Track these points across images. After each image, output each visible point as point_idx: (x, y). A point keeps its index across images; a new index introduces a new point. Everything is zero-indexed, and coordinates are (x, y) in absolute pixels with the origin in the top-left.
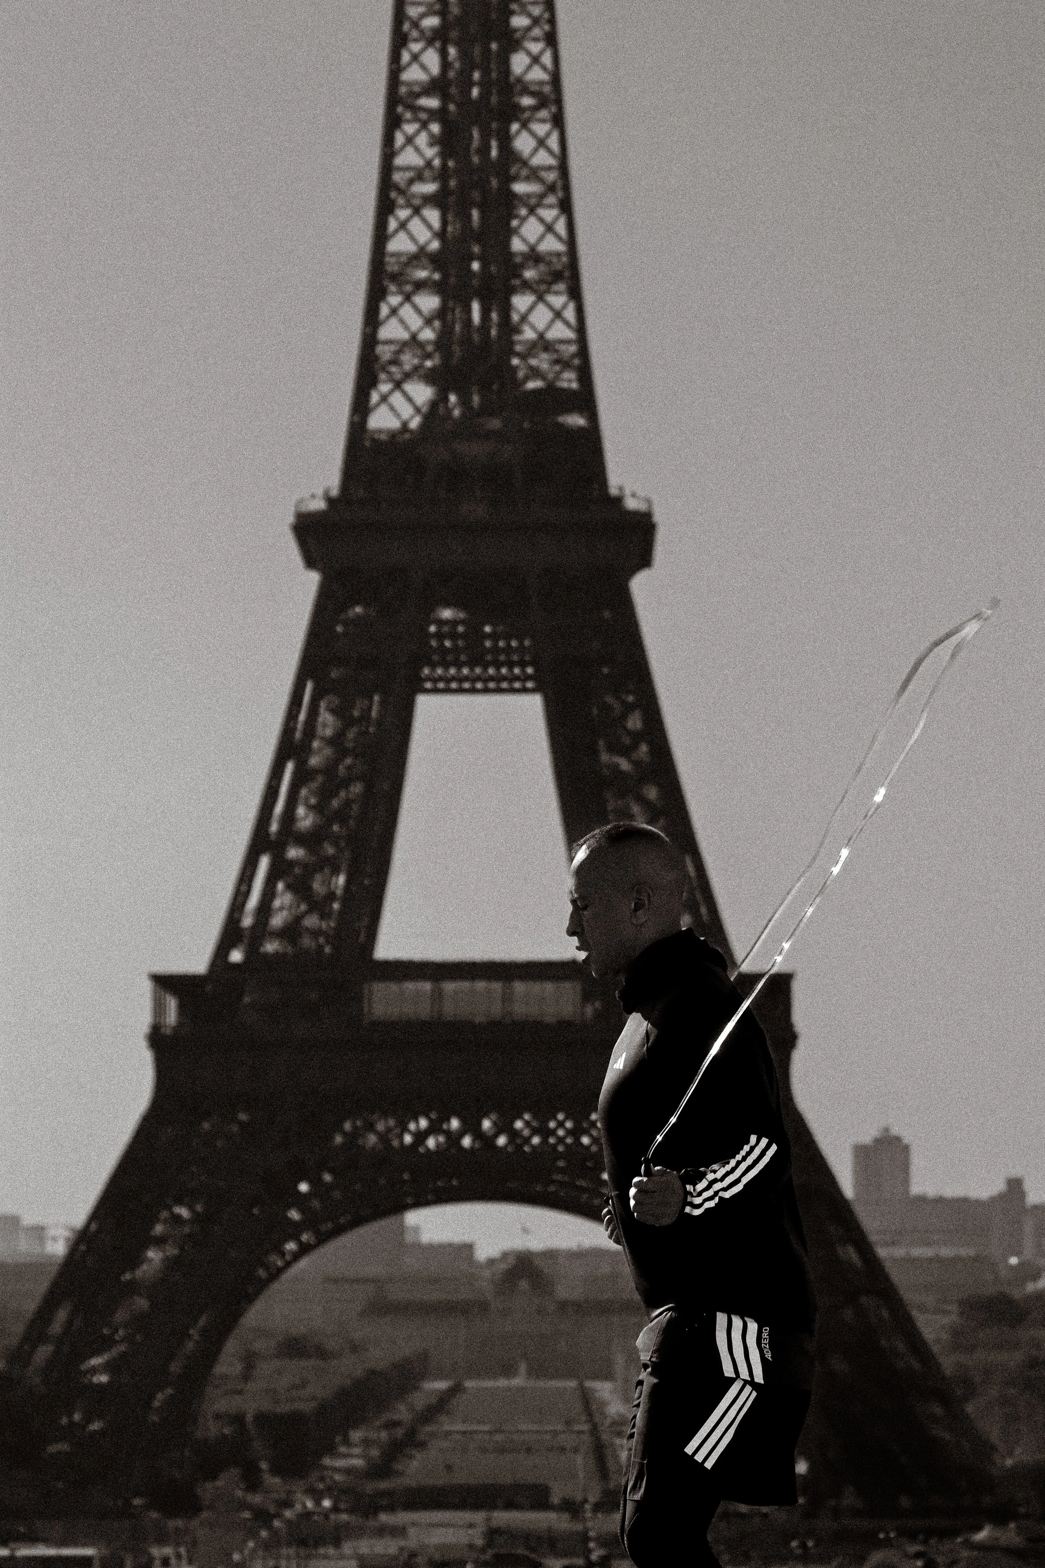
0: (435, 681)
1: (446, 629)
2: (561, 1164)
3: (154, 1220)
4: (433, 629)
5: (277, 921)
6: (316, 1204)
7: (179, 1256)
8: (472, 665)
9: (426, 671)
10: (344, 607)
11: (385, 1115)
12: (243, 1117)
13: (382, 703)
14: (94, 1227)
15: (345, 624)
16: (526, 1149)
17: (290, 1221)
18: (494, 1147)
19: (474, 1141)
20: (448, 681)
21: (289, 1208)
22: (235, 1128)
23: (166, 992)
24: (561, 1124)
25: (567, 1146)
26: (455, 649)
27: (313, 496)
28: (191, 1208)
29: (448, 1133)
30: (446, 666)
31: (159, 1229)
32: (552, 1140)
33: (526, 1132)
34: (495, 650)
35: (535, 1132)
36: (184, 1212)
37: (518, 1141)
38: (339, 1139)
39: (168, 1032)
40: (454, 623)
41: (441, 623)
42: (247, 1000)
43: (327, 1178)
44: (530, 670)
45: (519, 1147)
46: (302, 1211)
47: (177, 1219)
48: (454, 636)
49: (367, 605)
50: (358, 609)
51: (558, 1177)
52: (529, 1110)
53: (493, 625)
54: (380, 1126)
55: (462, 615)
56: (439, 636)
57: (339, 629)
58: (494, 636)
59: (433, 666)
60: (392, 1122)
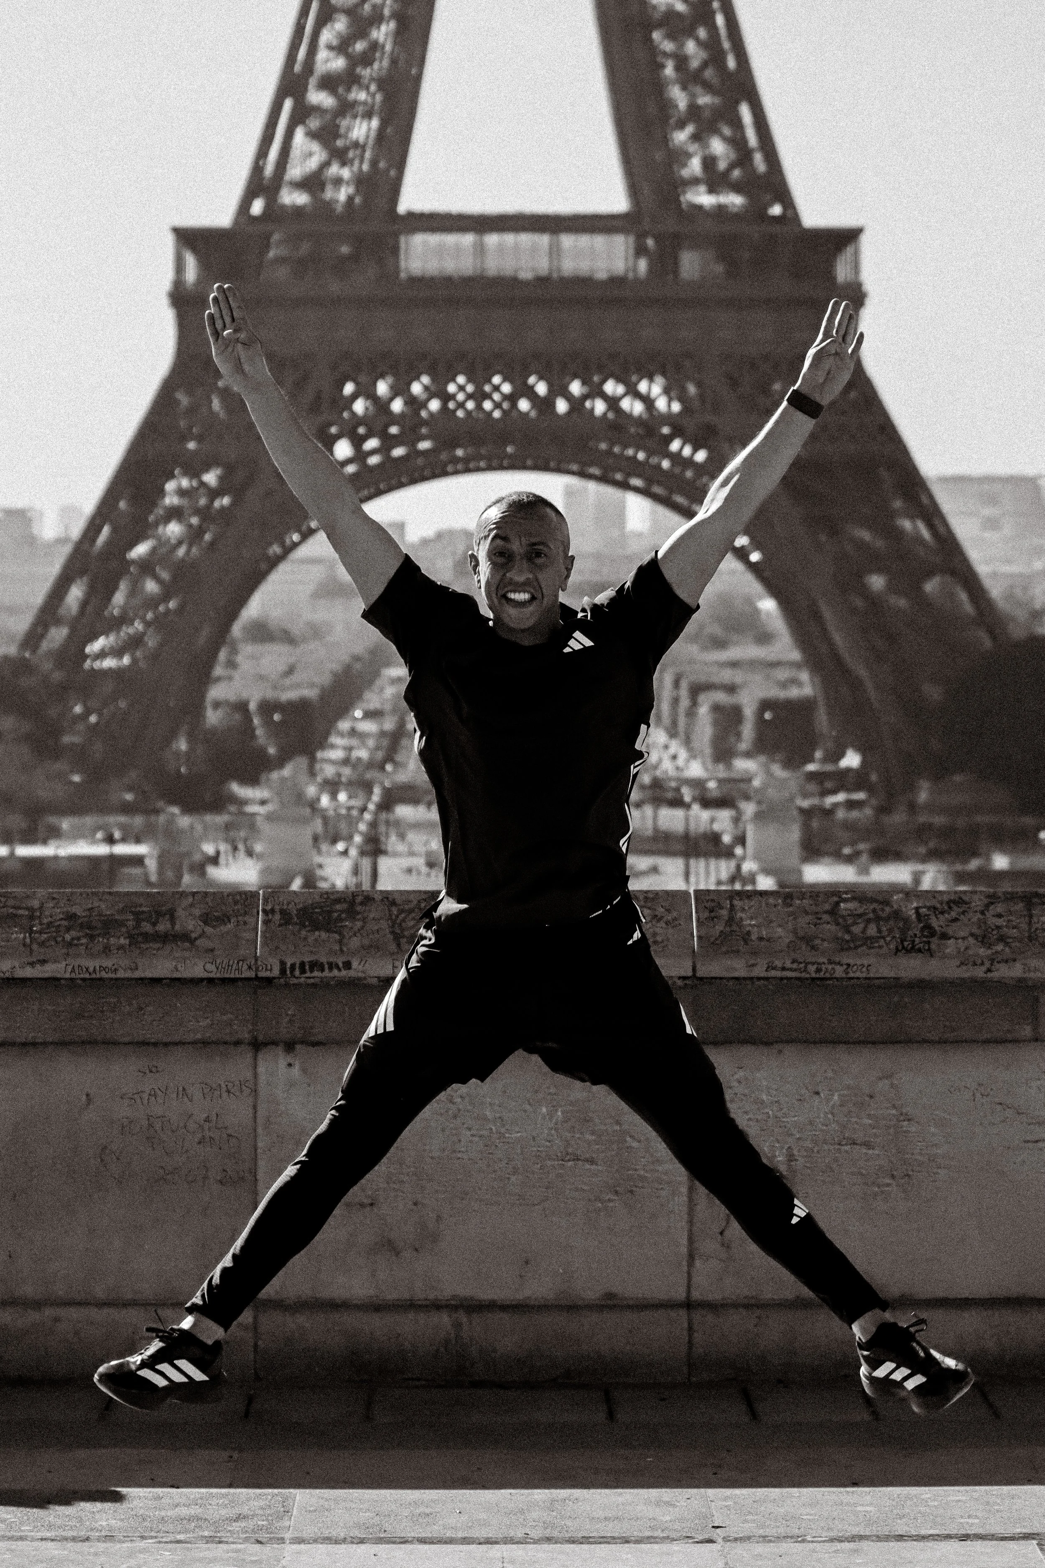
5: (295, 172)
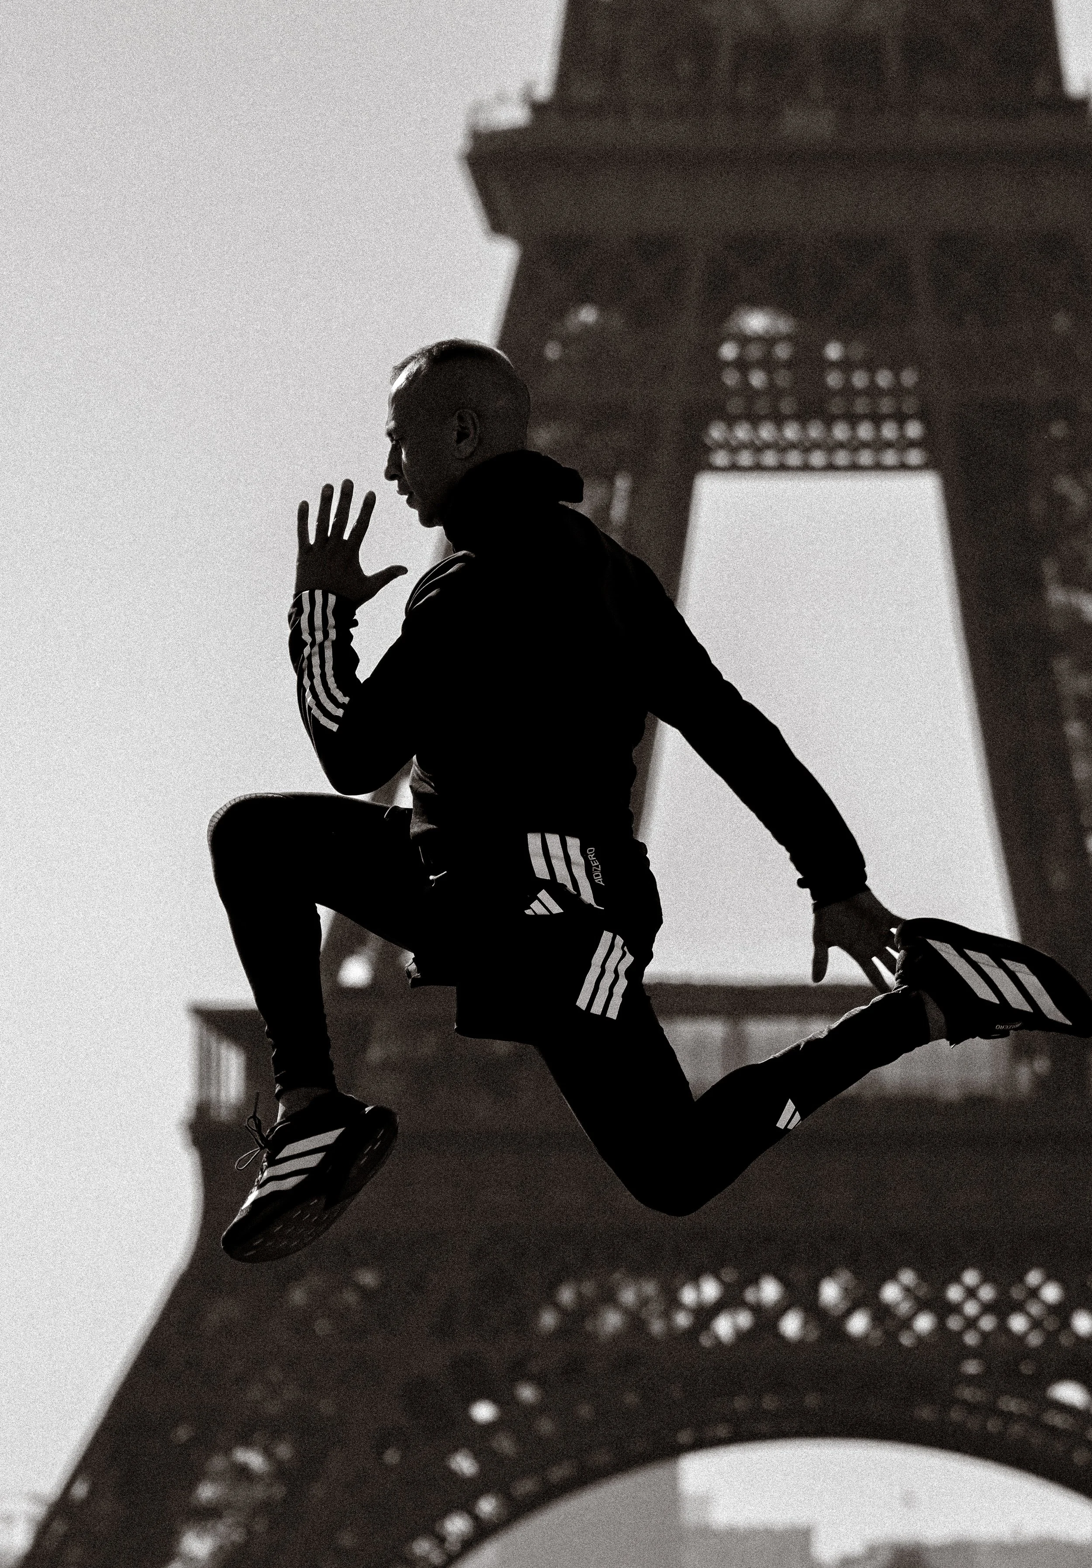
0: (734, 449)
1: (755, 352)
2: (972, 1367)
3: (198, 1476)
4: (729, 351)
6: (505, 1444)
7: (247, 1544)
8: (802, 418)
9: (716, 432)
10: (561, 311)
11: (637, 1272)
12: (368, 1278)
13: (634, 492)
14: (80, 1490)
15: (565, 343)
16: (906, 1340)
17: (454, 1477)
18: (842, 1336)
19: (805, 1323)
20: (759, 448)
21: (455, 1449)
22: (350, 1297)
23: (219, 1042)
24: (971, 1293)
25: (985, 1336)
26: (773, 391)
27: (501, 99)
28: (268, 1453)
29: (757, 1309)
30: (754, 420)
31: (207, 1492)
32: (954, 1323)
33: (905, 1308)
34: (848, 391)
35: (922, 1305)
36: (254, 1459)
37: (889, 1323)
38: (548, 1320)
39: (224, 1115)
40: (768, 341)
41: (744, 340)
42: (375, 1053)
43: (527, 1393)
44: (914, 430)
45: (891, 1337)
46: (477, 1455)
47: (243, 1472)
48: (768, 364)
49: (603, 307)
50: (588, 315)
51: (967, 1393)
52: (909, 1264)
53: (846, 342)
54: (628, 1296)
55: (784, 325)
56: (742, 365)
57: (552, 351)
58: (846, 365)
59: (731, 421)
60: (650, 1288)
